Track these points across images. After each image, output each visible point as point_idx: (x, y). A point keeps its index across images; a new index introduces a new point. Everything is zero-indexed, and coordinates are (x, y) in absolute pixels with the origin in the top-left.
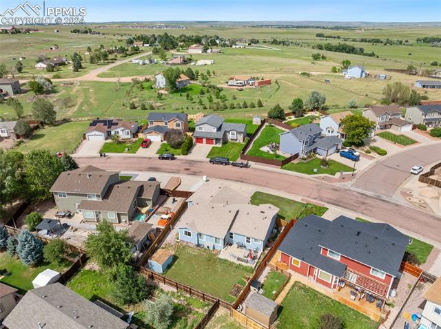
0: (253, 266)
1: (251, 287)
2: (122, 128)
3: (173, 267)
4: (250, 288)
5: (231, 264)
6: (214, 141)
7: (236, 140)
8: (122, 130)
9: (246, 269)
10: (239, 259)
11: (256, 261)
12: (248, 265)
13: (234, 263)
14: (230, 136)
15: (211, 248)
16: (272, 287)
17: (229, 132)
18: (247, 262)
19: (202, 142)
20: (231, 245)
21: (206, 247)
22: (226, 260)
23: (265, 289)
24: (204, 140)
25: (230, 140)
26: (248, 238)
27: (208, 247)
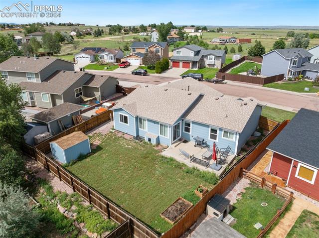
0: (218, 173)
1: (209, 207)
2: (107, 53)
3: (88, 159)
4: (205, 209)
5: (180, 166)
6: (191, 64)
7: (213, 65)
8: (107, 55)
9: (203, 177)
10: (194, 160)
11: (224, 166)
12: (209, 170)
13: (184, 165)
14: (207, 61)
15: (154, 142)
16: (253, 215)
17: (206, 56)
18: (207, 165)
19: (178, 66)
20: (185, 142)
21: (146, 140)
22: (172, 160)
23: (237, 217)
24: (181, 64)
25: (207, 66)
26: (214, 131)
27: (150, 140)
